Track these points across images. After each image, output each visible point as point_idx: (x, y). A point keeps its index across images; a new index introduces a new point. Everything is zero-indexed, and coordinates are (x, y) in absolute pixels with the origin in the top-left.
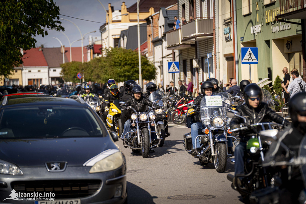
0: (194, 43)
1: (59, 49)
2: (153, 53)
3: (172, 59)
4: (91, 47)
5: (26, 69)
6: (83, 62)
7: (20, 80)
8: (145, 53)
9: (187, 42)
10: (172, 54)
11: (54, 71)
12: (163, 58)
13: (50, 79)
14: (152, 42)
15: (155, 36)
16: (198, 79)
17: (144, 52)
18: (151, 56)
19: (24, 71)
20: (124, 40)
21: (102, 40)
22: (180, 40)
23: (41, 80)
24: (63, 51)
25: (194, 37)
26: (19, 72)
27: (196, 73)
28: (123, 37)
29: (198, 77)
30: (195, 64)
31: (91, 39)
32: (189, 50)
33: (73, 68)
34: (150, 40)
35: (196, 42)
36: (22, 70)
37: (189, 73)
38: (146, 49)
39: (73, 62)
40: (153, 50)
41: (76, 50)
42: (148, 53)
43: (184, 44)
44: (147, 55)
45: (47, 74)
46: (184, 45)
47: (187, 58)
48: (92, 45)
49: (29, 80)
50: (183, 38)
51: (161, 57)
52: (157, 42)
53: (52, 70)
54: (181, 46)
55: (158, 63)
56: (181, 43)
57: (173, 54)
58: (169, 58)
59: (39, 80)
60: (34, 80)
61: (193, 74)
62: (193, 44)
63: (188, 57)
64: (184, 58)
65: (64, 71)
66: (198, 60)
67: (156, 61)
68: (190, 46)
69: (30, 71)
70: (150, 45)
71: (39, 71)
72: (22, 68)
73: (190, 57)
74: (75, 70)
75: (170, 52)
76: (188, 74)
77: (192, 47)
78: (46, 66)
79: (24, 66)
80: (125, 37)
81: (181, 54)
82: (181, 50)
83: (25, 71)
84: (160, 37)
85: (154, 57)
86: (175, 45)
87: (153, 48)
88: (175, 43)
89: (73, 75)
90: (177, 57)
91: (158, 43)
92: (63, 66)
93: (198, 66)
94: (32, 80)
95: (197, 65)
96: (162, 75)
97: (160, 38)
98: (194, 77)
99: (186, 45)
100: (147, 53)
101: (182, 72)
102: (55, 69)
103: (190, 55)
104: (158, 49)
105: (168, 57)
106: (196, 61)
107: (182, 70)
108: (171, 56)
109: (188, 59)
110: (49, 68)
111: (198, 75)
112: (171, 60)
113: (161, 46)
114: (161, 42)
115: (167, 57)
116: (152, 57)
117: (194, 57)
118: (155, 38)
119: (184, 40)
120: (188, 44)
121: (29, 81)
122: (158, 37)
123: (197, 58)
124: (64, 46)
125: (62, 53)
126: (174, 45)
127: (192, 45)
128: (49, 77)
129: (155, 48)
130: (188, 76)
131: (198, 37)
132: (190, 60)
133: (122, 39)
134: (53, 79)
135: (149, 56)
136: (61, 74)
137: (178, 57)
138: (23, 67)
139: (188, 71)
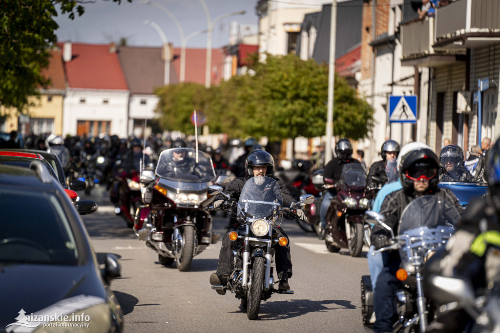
0: (464, 53)
1: (159, 50)
2: (371, 72)
3: (412, 89)
4: (235, 50)
5: (73, 95)
6: (208, 84)
7: (58, 121)
8: (353, 72)
9: (447, 49)
10: (413, 76)
11: (143, 103)
12: (393, 84)
13: (131, 123)
14: (370, 45)
15: (381, 31)
16: (468, 141)
17: (352, 68)
18: (368, 78)
19: (68, 100)
20: (309, 36)
21: (260, 34)
22: (431, 43)
23: (109, 123)
24: (167, 55)
25: (462, 38)
26: (57, 100)
27: (465, 127)
28: (308, 30)
29: (468, 137)
30: (462, 105)
31: (234, 31)
32: (453, 68)
33: (184, 99)
34: (367, 39)
35: (468, 50)
36: (64, 96)
37: (448, 126)
38: (358, 63)
39: (187, 85)
40: (372, 65)
41: (196, 55)
42: (362, 70)
43: (438, 54)
44: (358, 76)
45: (124, 110)
46: (439, 57)
47: (448, 88)
48: (237, 46)
49: (80, 122)
50: (437, 39)
51: (390, 82)
52: (383, 45)
53: (137, 100)
54: (433, 57)
55: (382, 96)
56: (432, 51)
57: (417, 77)
58: (407, 85)
59: (104, 125)
60: (92, 123)
61: (457, 128)
62: (462, 56)
63: (449, 86)
64: (441, 89)
65: (162, 104)
66: (469, 94)
67: (377, 91)
68: (454, 58)
69: (83, 101)
70: (367, 51)
71: (106, 102)
72: (62, 92)
73: (453, 85)
74: (187, 103)
75: (410, 71)
76: (445, 128)
77: (459, 62)
78: (124, 90)
79: (71, 86)
80: (313, 31)
81: (434, 77)
82: (435, 69)
83: (73, 99)
84: (391, 32)
85: (373, 83)
86: (419, 56)
87: (372, 60)
88: (420, 49)
89: (182, 116)
90: (425, 84)
91: (385, 48)
92: (161, 92)
93: (469, 109)
94: (87, 124)
95: (467, 107)
96: (388, 128)
97: (391, 37)
98: (459, 137)
99: (443, 58)
100: (359, 71)
101: (433, 121)
102: (144, 98)
103: (454, 81)
104: (384, 61)
105: (405, 83)
106: (466, 97)
107: (434, 117)
108: (412, 81)
109: (449, 90)
110: (131, 96)
111: (469, 132)
112: (411, 92)
113: (390, 56)
114: (391, 46)
115: (400, 83)
116: (369, 81)
117: (462, 86)
118: (380, 35)
119: (440, 43)
120: (449, 55)
121: (80, 125)
122: (387, 33)
123: (468, 89)
124: (170, 45)
125: (163, 62)
126: (417, 55)
127: (459, 57)
128: (129, 118)
129: (378, 59)
130: (445, 132)
131: (470, 39)
132: (452, 94)
133: (304, 34)
134: (138, 122)
135: (364, 78)
136: (155, 111)
137: (427, 86)
138: (68, 88)
139: (447, 121)
